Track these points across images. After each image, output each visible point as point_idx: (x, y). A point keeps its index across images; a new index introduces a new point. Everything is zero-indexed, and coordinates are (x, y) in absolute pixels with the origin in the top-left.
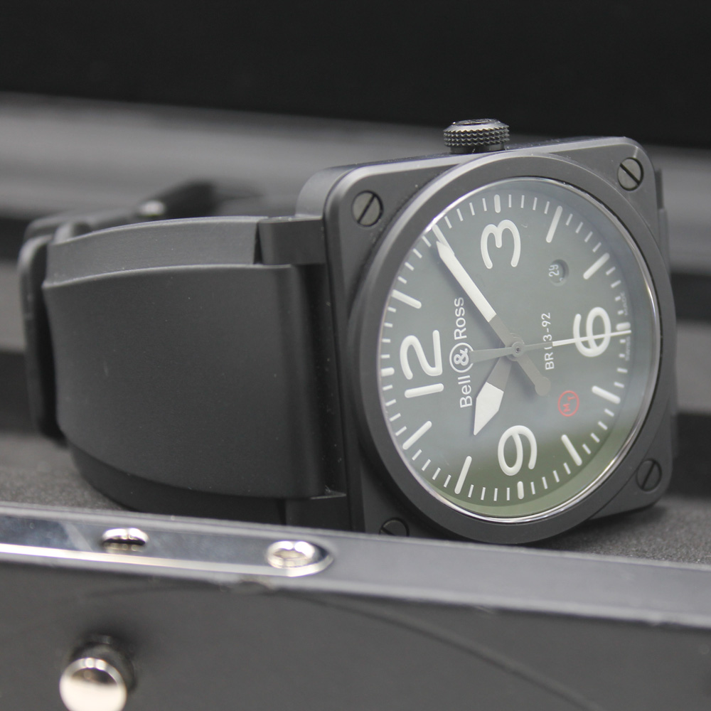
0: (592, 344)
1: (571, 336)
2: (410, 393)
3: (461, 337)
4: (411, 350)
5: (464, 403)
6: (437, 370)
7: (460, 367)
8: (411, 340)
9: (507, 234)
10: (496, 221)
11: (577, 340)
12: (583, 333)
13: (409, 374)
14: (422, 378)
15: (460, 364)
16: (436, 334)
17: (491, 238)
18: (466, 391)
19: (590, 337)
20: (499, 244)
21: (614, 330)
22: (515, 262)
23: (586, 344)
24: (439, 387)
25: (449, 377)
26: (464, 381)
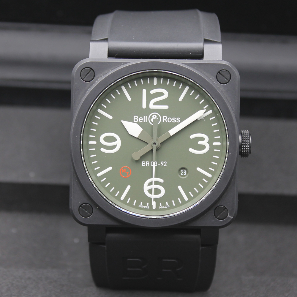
0: (150, 187)
1: (156, 177)
2: (144, 91)
3: (164, 119)
4: (162, 94)
5: (135, 118)
6: (152, 106)
7: (151, 117)
8: (166, 94)
9: (203, 147)
10: (210, 143)
11: (154, 179)
12: (157, 183)
13: (152, 92)
14: (150, 97)
15: (152, 118)
16: (166, 107)
17: (202, 139)
18: (140, 120)
19: (154, 186)
20: (200, 143)
21: (155, 200)
22: (191, 150)
23: (151, 184)
24: (144, 106)
25: (148, 111)
26: (144, 119)
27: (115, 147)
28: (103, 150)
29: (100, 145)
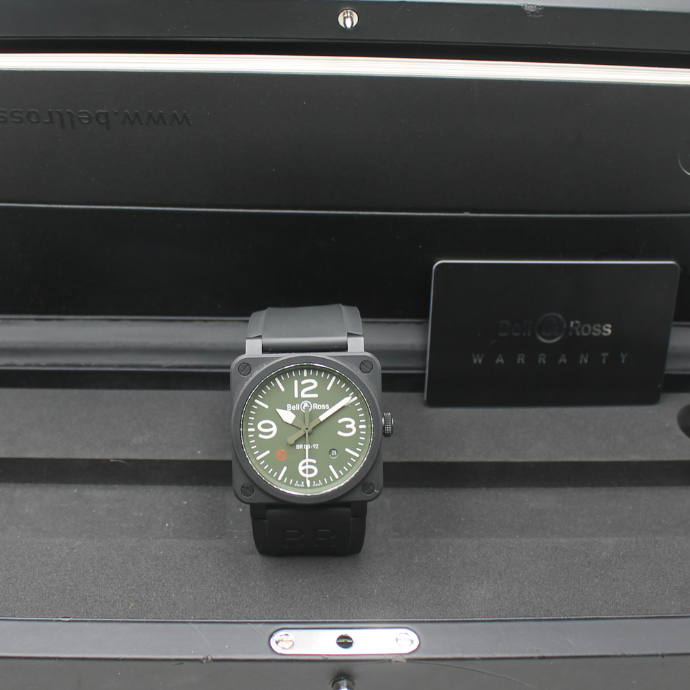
0: (304, 467)
1: (309, 458)
2: (296, 382)
3: (314, 407)
4: (312, 384)
5: (289, 406)
6: (303, 395)
7: (303, 405)
8: (316, 384)
9: (350, 430)
10: (356, 426)
11: (307, 460)
12: (310, 464)
13: (303, 382)
14: (301, 387)
16: (316, 396)
17: (350, 423)
18: (294, 408)
19: (307, 467)
20: (347, 426)
21: (309, 479)
22: (340, 433)
23: (305, 464)
24: (296, 396)
25: (300, 400)
26: (297, 407)
27: (271, 433)
28: (260, 436)
29: (258, 432)
